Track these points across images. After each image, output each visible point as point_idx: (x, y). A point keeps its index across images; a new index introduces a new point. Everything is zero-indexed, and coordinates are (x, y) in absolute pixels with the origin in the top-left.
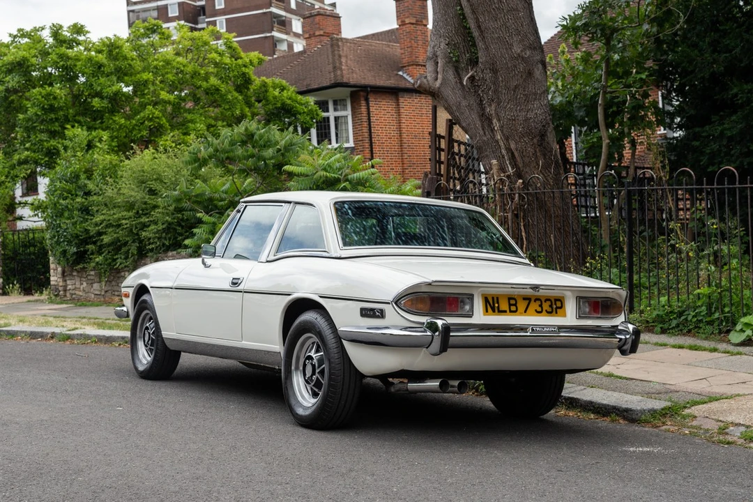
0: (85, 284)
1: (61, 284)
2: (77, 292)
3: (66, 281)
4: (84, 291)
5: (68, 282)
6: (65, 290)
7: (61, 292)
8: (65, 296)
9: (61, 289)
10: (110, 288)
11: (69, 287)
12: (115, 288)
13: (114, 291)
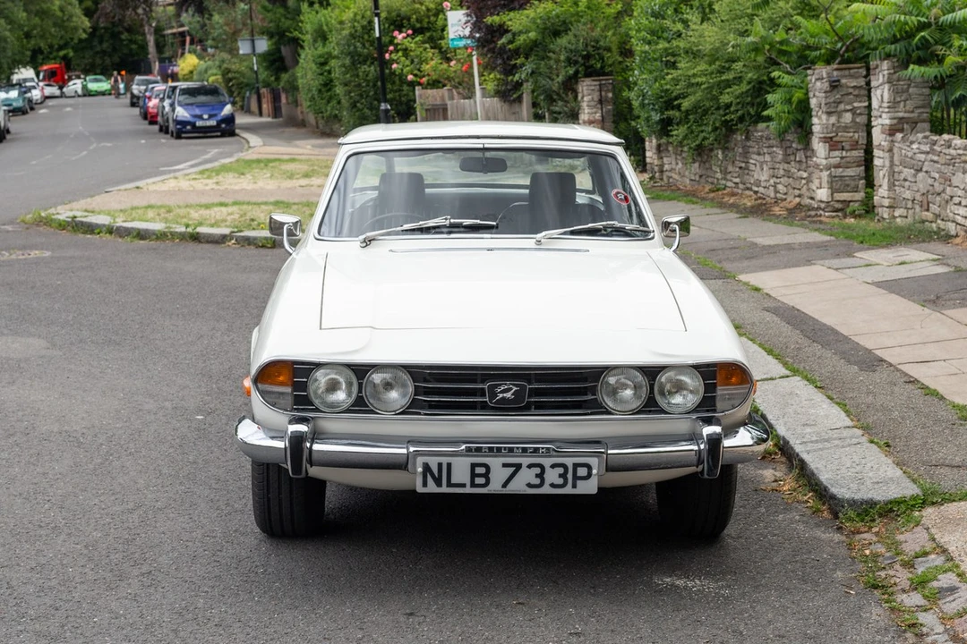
0: (680, 165)
1: (656, 162)
2: (673, 175)
3: (662, 158)
4: (680, 173)
5: (665, 160)
6: (662, 171)
7: (657, 174)
8: (662, 179)
9: (656, 169)
10: (703, 172)
11: (666, 167)
12: (709, 173)
13: (708, 177)
